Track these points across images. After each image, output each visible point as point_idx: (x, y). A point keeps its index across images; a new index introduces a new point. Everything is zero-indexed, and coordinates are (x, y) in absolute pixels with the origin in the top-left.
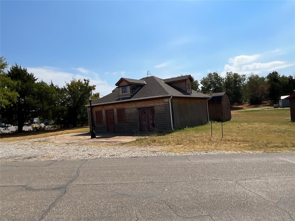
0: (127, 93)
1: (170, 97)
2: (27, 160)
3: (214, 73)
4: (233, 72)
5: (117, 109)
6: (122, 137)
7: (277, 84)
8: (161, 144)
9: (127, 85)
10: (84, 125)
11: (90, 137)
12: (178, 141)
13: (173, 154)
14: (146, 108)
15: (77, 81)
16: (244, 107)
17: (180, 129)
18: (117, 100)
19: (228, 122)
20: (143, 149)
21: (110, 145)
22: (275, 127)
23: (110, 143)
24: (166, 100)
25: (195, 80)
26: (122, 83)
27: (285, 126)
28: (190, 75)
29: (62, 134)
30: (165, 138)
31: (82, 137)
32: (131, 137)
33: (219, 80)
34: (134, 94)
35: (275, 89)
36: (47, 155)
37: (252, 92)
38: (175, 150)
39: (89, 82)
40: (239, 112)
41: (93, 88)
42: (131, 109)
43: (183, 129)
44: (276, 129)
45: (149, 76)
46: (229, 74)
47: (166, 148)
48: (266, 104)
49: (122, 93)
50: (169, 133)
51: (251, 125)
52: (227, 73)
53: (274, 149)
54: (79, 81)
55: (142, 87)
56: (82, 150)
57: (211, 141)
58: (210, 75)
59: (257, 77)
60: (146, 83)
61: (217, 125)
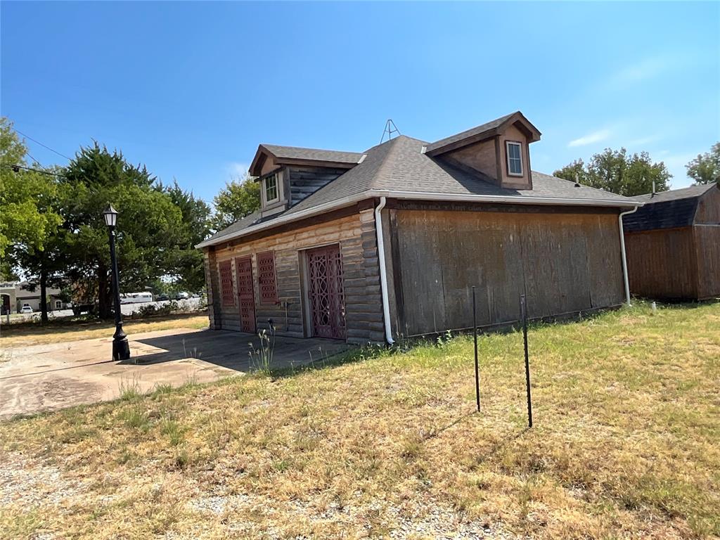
0: (278, 200)
1: (375, 200)
5: (259, 256)
9: (278, 171)
14: (321, 249)
18: (251, 225)
24: (366, 216)
26: (267, 165)
28: (519, 113)
34: (300, 202)
42: (286, 255)
49: (268, 199)
55: (339, 176)
60: (360, 162)
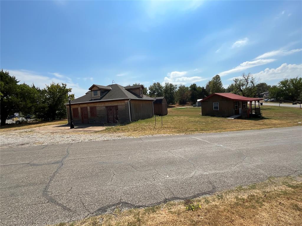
0: (98, 96)
1: (129, 99)
2: (21, 146)
3: (157, 83)
4: (170, 83)
5: (90, 107)
6: (94, 127)
7: (195, 92)
8: (123, 131)
9: (98, 90)
10: (62, 119)
11: (70, 127)
12: (135, 129)
13: (132, 137)
14: (111, 106)
15: (56, 85)
16: (176, 106)
17: (135, 121)
18: (90, 101)
19: (166, 116)
20: (111, 135)
21: (86, 133)
22: (192, 119)
23: (86, 131)
24: (126, 102)
25: (145, 87)
26: (94, 88)
27: (198, 118)
28: (142, 85)
29: (44, 126)
30: (126, 127)
31: (63, 128)
32: (102, 127)
33: (161, 88)
34: (103, 97)
35: (195, 95)
36: (38, 142)
37: (181, 96)
38: (133, 134)
39: (66, 85)
40: (172, 109)
41: (70, 90)
42: (101, 107)
43: (137, 120)
44: (193, 120)
45: (113, 84)
46: (167, 84)
47: (127, 133)
48: (189, 104)
49: (94, 95)
50: (128, 123)
51: (179, 118)
52: (166, 83)
53: (191, 132)
54: (58, 85)
55: (109, 92)
56: (66, 137)
57: (155, 128)
58: (155, 84)
59: (184, 86)
60: (112, 89)
61: (159, 118)
